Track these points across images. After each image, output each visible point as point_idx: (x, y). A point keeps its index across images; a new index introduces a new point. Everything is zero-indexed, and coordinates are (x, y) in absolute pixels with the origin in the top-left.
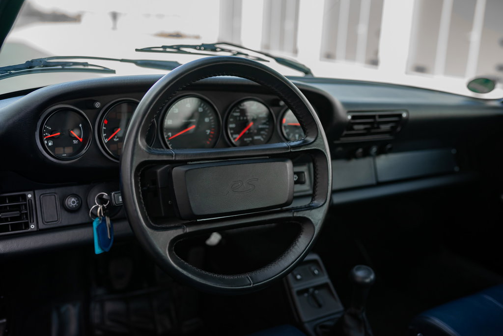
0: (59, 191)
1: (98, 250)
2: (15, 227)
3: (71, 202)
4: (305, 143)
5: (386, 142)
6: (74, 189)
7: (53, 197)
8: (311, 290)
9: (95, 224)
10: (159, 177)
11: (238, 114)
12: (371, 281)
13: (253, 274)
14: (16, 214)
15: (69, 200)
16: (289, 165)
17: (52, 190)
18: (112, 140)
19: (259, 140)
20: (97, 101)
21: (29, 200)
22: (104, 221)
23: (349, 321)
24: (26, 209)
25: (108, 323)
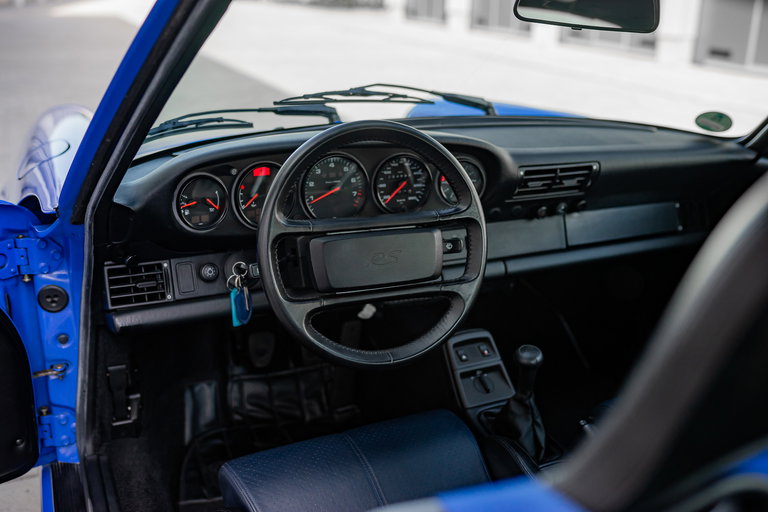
0: (195, 259)
1: (236, 323)
2: (151, 298)
3: (208, 271)
4: (458, 212)
5: (578, 199)
6: (211, 257)
7: (189, 267)
8: (479, 373)
9: (233, 296)
10: (299, 247)
11: (389, 172)
12: (537, 363)
13: (395, 350)
14: (152, 284)
15: (206, 269)
16: (437, 235)
17: (188, 259)
18: (249, 207)
19: (415, 201)
20: (232, 168)
21: (164, 270)
22: (242, 291)
23: (514, 407)
24: (162, 279)
25: (249, 407)
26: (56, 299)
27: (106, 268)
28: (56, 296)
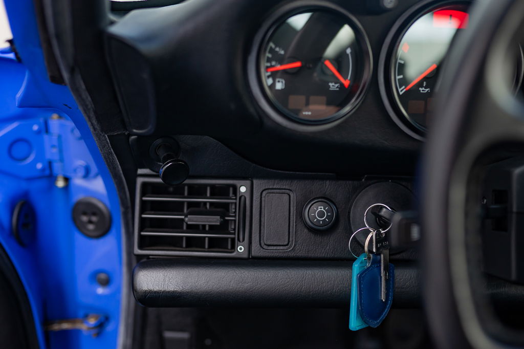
1: (355, 323)
2: (215, 244)
3: (317, 213)
7: (286, 197)
9: (356, 268)
14: (215, 220)
15: (314, 207)
17: (285, 184)
21: (240, 198)
22: (376, 263)
26: (94, 219)
27: (140, 181)
28: (94, 214)
